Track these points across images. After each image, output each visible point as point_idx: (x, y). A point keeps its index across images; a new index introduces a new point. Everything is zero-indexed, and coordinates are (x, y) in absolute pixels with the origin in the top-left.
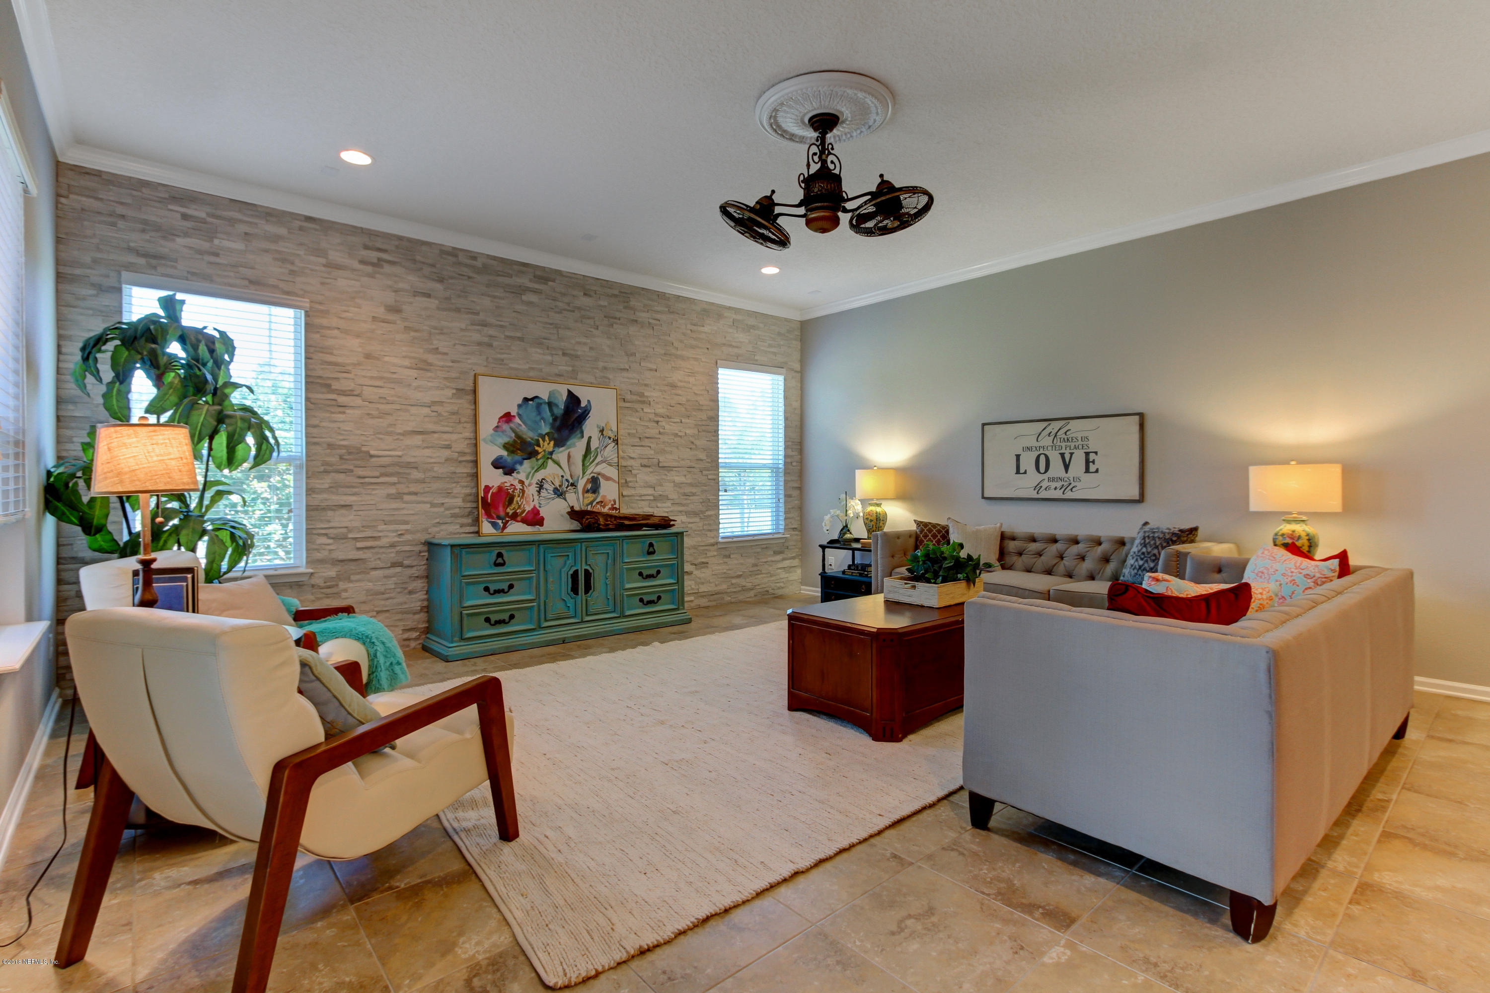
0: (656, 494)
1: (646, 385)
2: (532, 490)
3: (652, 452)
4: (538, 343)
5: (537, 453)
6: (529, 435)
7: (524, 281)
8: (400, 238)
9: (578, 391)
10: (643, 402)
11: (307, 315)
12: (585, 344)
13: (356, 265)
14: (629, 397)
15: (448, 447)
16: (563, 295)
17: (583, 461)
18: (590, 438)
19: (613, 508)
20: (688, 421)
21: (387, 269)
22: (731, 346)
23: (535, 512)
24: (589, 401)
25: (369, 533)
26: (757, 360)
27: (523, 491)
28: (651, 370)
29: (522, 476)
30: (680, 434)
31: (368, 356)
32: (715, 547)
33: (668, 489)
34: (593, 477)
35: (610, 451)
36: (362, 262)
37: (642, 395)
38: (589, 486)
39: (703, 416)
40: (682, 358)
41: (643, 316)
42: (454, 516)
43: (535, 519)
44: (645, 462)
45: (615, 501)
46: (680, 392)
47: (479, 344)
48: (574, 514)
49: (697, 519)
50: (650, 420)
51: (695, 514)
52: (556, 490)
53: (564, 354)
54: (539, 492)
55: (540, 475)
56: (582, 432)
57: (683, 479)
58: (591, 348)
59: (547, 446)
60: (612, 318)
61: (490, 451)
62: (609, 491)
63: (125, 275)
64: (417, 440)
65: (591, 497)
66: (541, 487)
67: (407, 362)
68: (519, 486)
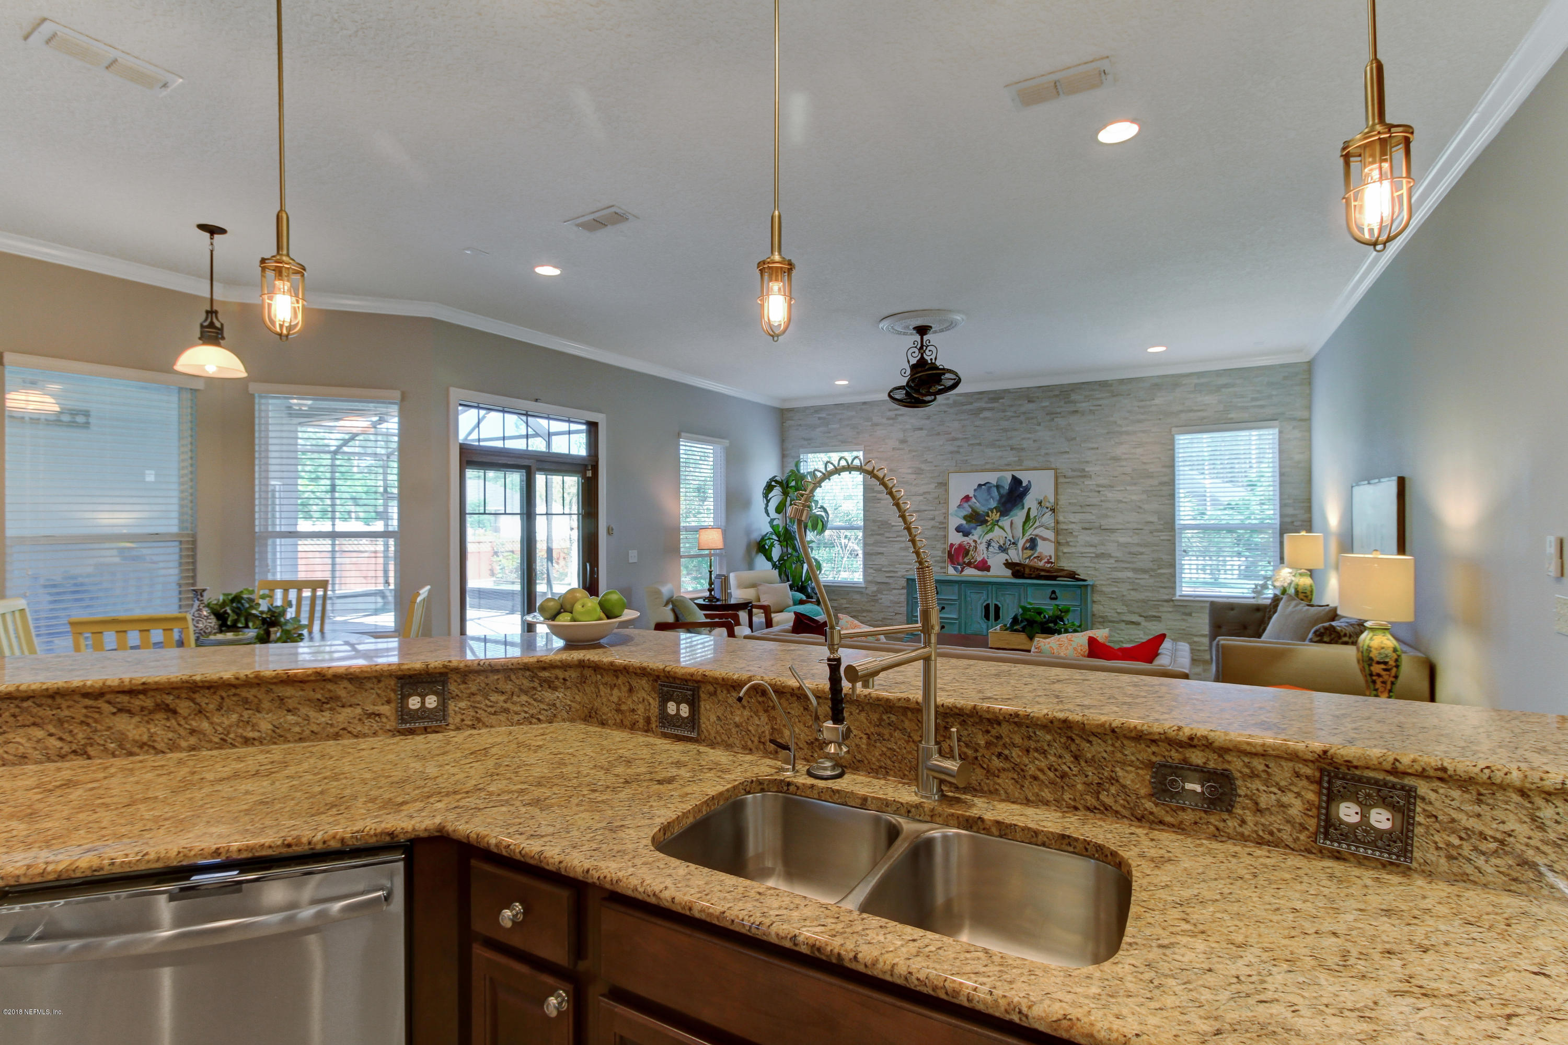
0: (1099, 552)
1: (1087, 462)
2: (982, 547)
3: (1094, 517)
4: (992, 444)
5: (987, 521)
6: (981, 509)
7: (982, 404)
9: (1019, 475)
10: (1085, 476)
12: (1029, 439)
13: (884, 421)
14: (1070, 473)
15: (933, 519)
16: (1011, 406)
17: (1023, 526)
18: (1029, 509)
19: (1048, 562)
20: (1134, 488)
21: (900, 419)
22: (1191, 411)
23: (984, 562)
24: (1029, 482)
25: (891, 569)
26: (1232, 419)
27: (976, 548)
28: (1092, 449)
29: (975, 537)
30: (1124, 500)
32: (1171, 603)
33: (1111, 548)
34: (1031, 539)
35: (1048, 519)
36: (888, 419)
37: (1084, 470)
38: (1028, 545)
39: (1155, 482)
40: (1127, 433)
41: (1084, 406)
42: (936, 561)
43: (984, 566)
44: (1087, 525)
45: (1050, 557)
46: (1124, 463)
47: (952, 453)
48: (1008, 565)
49: (1147, 576)
50: (1091, 491)
51: (1145, 571)
52: (1000, 547)
53: (1012, 449)
54: (987, 548)
55: (988, 537)
56: (1023, 505)
57: (1129, 540)
58: (1035, 441)
59: (995, 516)
60: (1052, 414)
61: (956, 521)
62: (1046, 549)
63: (801, 450)
65: (1029, 552)
66: (989, 544)
67: (910, 471)
68: (973, 544)
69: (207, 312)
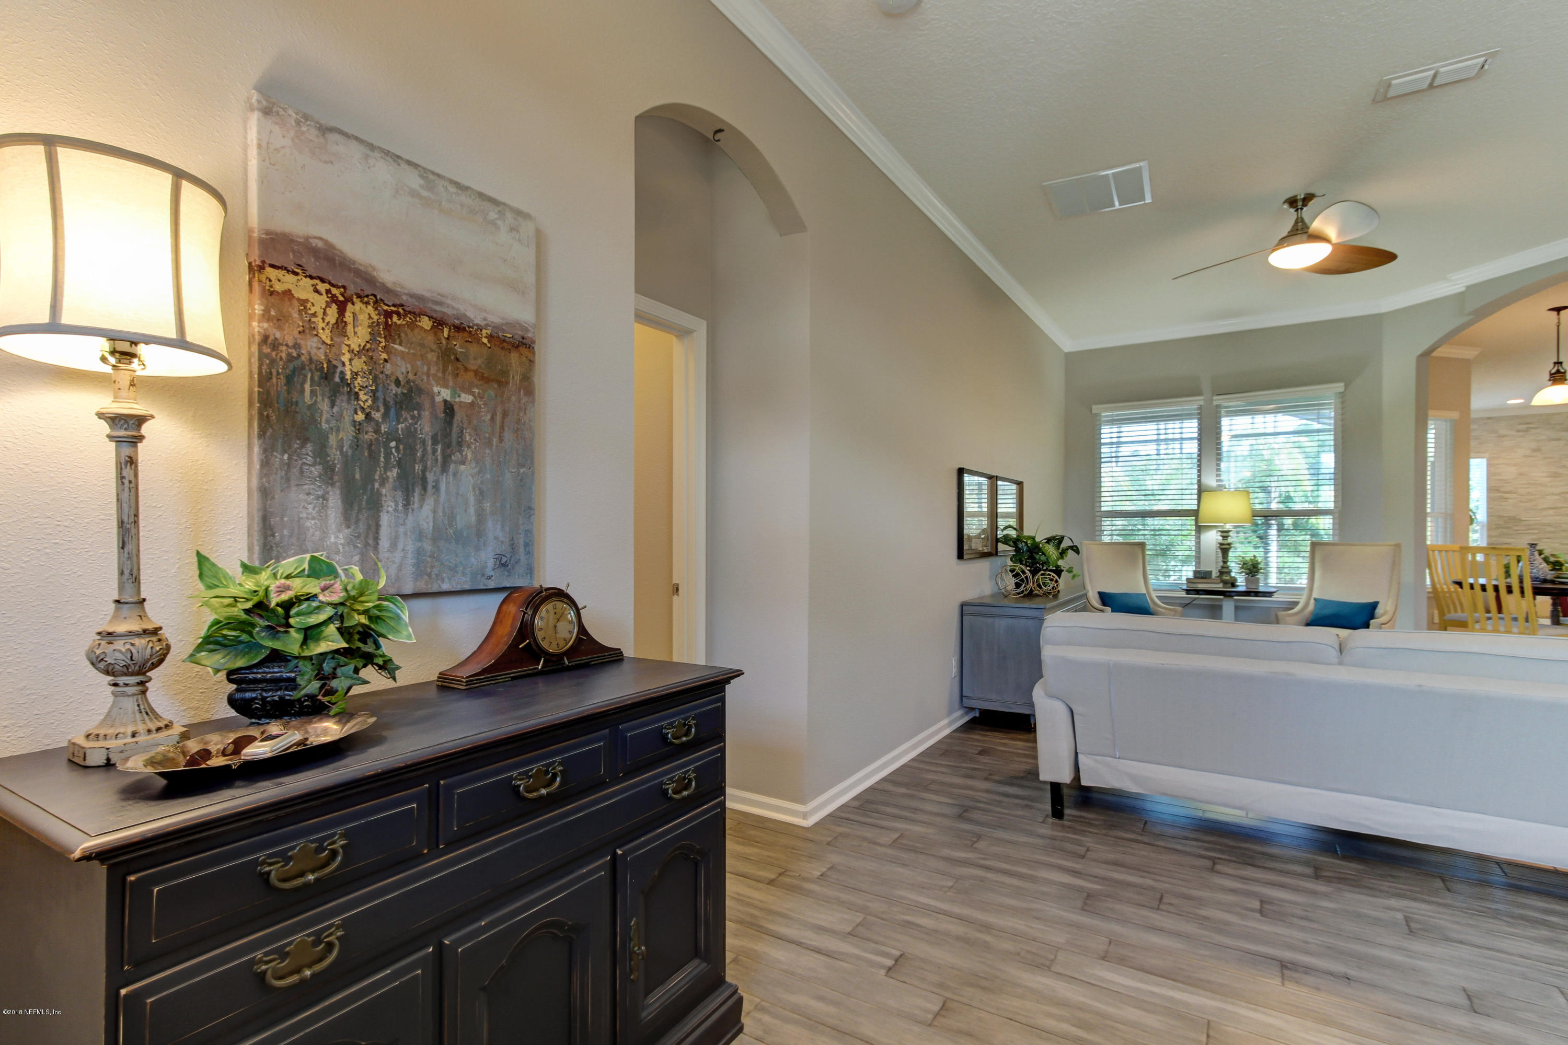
8: (1540, 415)
11: (1488, 460)
13: (1513, 433)
21: (1533, 431)
31: (1521, 474)
36: (1518, 431)
64: (1551, 512)
67: (1544, 474)
69: (1555, 363)
